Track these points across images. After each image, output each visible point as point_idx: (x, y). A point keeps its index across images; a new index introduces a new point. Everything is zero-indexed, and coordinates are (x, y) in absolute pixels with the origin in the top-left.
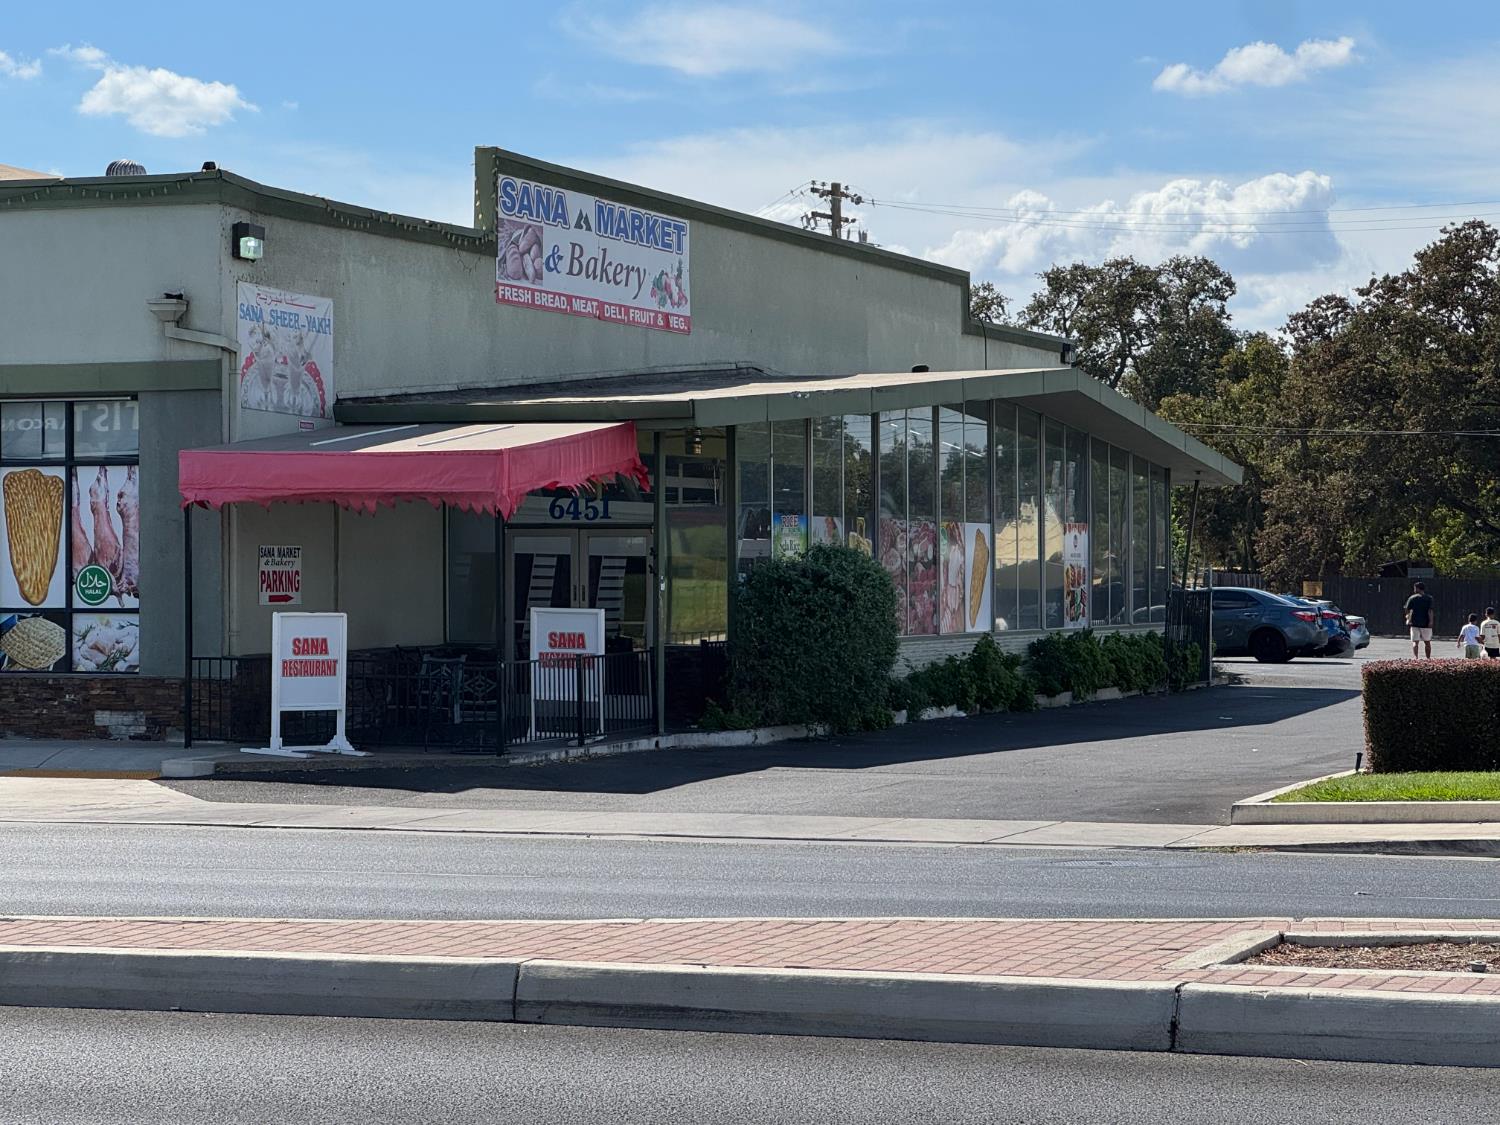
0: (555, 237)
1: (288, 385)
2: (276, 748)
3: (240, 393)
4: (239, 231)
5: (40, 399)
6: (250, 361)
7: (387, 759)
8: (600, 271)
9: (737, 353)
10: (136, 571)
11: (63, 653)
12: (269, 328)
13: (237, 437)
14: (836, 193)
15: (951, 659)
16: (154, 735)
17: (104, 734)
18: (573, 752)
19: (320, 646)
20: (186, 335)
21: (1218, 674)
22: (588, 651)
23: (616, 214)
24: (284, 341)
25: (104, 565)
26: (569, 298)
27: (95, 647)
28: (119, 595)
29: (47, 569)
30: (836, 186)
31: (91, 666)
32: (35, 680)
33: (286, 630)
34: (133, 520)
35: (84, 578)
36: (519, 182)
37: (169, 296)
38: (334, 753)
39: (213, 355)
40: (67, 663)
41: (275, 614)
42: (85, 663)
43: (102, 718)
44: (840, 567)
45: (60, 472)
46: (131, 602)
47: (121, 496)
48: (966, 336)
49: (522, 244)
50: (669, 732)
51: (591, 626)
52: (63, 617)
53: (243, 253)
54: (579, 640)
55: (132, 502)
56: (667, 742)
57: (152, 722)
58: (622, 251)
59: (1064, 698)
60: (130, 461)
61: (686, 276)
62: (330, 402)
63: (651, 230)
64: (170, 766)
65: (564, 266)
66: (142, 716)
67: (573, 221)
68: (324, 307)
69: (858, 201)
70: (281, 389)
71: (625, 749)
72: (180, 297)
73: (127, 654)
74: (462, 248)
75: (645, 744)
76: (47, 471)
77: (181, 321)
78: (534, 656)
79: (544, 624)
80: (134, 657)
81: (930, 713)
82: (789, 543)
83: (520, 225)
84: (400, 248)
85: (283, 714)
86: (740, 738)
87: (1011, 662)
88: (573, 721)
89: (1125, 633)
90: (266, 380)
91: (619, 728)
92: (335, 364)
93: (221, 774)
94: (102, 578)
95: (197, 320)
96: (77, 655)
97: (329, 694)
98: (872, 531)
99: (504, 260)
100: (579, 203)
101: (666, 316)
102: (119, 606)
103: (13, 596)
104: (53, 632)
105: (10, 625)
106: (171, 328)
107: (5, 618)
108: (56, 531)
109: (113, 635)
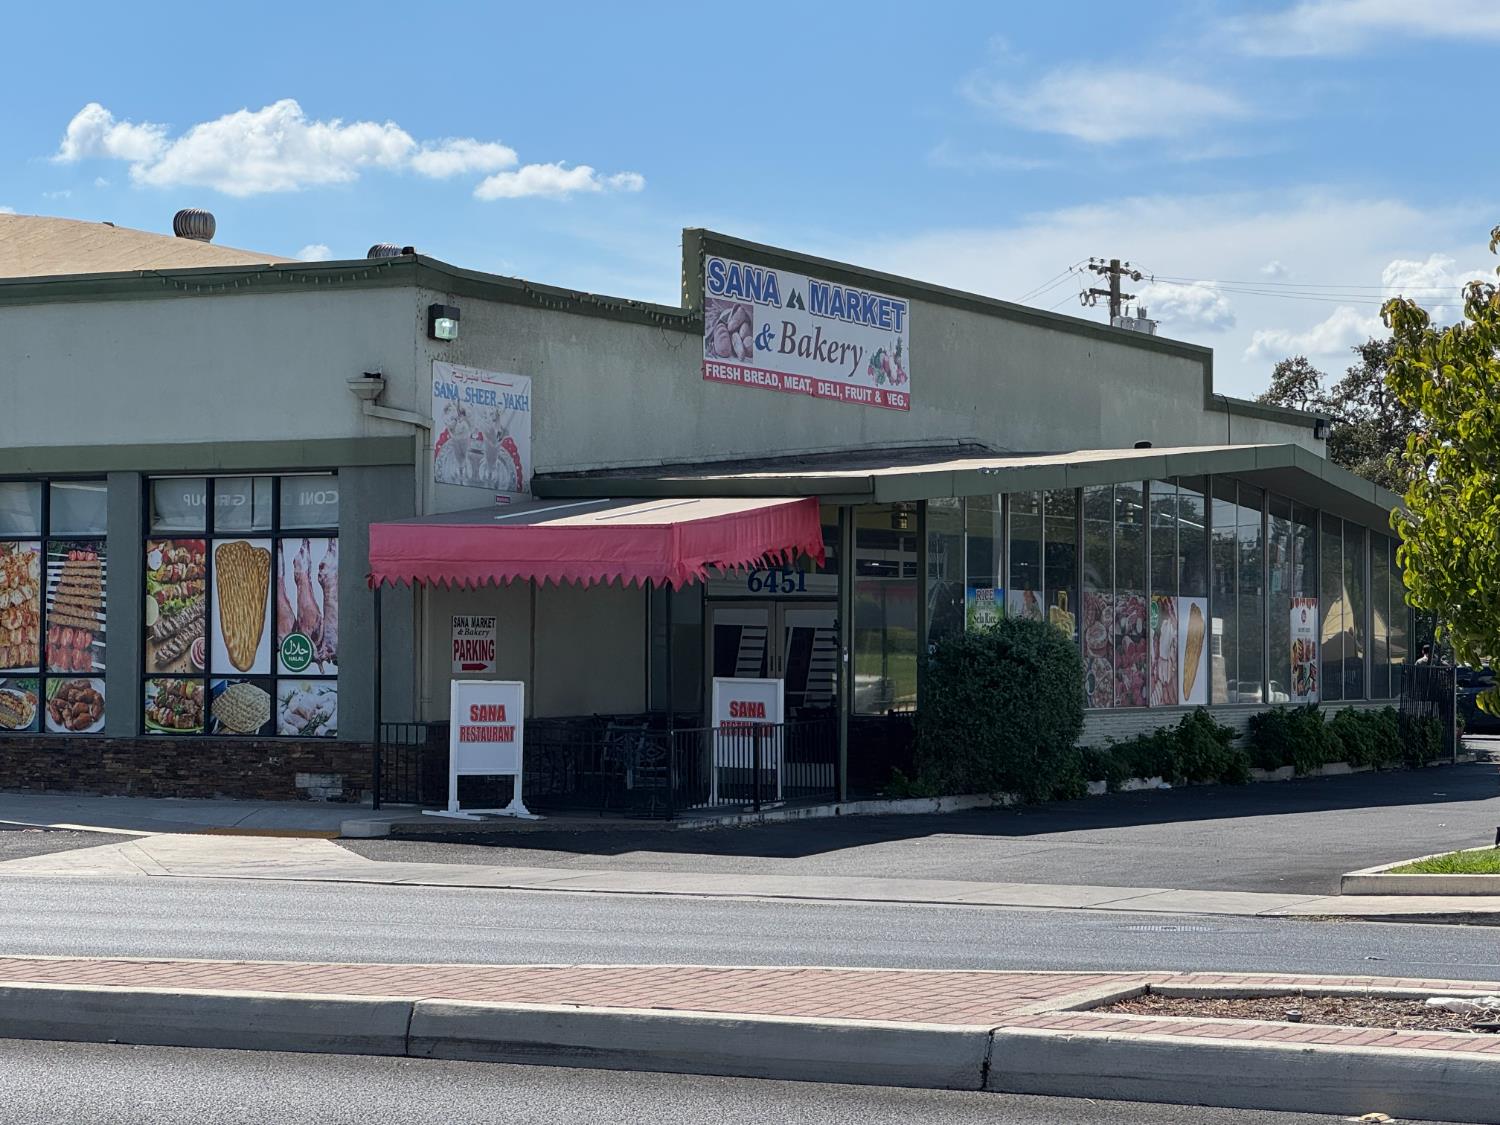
0: (765, 315)
1: (484, 460)
2: (454, 810)
3: (433, 465)
4: (435, 312)
5: (250, 474)
6: (444, 437)
7: (557, 822)
8: (815, 349)
9: (959, 429)
10: (335, 639)
11: (268, 718)
12: (464, 405)
13: (430, 511)
14: (1115, 269)
15: (1160, 732)
16: (348, 799)
17: (304, 795)
18: (746, 818)
19: (498, 712)
20: (382, 412)
21: (1464, 751)
22: (768, 719)
23: (831, 292)
24: (480, 418)
25: (307, 633)
26: (781, 376)
27: (298, 712)
28: (319, 662)
29: (254, 637)
30: (1115, 263)
31: (294, 730)
32: (242, 741)
33: (465, 696)
34: (333, 590)
35: (287, 646)
36: (727, 262)
37: (368, 375)
38: (512, 817)
39: (411, 431)
40: (272, 727)
41: (453, 681)
42: (288, 727)
43: (303, 780)
44: (1025, 640)
45: (267, 544)
46: (330, 669)
47: (322, 567)
48: (1209, 412)
49: (731, 323)
50: (851, 799)
51: (771, 695)
52: (269, 683)
53: (438, 334)
54: (758, 709)
55: (332, 573)
56: (848, 809)
57: (348, 785)
58: (837, 330)
59: (1285, 773)
60: (330, 534)
61: (905, 354)
62: (527, 476)
63: (868, 309)
64: (348, 827)
65: (775, 344)
67: (785, 300)
68: (521, 385)
69: (1137, 277)
70: (476, 465)
71: (802, 815)
72: (378, 376)
73: (327, 719)
74: (666, 327)
75: (824, 811)
76: (255, 543)
77: (378, 399)
78: (716, 724)
79: (725, 694)
80: (332, 723)
81: (1134, 784)
82: (982, 614)
83: (729, 305)
84: (602, 326)
85: (461, 779)
86: (922, 806)
87: (1226, 735)
88: (749, 787)
89: (1360, 708)
90: (461, 456)
91: (797, 795)
92: (533, 440)
93: (397, 834)
94: (304, 646)
95: (394, 397)
96: (281, 719)
97: (506, 759)
98: (1074, 605)
99: (711, 338)
100: (790, 282)
101: (884, 394)
102: (318, 673)
103: (221, 664)
104: (259, 697)
105: (220, 690)
106: (368, 406)
107: (215, 683)
108: (262, 601)
109: (313, 700)
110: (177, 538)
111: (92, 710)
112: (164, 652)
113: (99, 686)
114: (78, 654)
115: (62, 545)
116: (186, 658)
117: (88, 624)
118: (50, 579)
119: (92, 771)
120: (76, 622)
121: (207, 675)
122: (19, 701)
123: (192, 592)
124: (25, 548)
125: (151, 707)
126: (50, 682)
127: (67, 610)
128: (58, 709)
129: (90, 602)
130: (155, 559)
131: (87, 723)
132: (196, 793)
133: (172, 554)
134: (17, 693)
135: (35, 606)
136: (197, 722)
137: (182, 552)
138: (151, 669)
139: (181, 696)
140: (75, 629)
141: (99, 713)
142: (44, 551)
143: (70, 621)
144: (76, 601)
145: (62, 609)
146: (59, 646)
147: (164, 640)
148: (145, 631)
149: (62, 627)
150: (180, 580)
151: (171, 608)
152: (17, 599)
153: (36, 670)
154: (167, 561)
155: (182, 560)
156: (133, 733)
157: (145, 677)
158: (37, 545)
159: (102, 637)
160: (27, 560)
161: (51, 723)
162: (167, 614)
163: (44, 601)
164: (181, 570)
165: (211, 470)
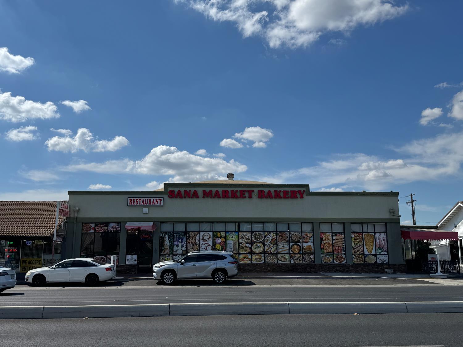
5: (368, 223)
10: (387, 249)
16: (395, 273)
17: (386, 273)
20: (394, 215)
25: (381, 248)
27: (381, 260)
28: (384, 252)
29: (372, 248)
34: (385, 241)
37: (390, 209)
39: (398, 218)
40: (376, 262)
42: (379, 262)
45: (373, 234)
46: (386, 253)
47: (383, 237)
52: (375, 255)
55: (385, 238)
60: (384, 233)
66: (392, 270)
72: (393, 209)
73: (386, 261)
76: (371, 234)
77: (394, 213)
95: (396, 212)
96: (378, 261)
102: (384, 254)
103: (366, 252)
104: (374, 258)
105: (366, 256)
106: (392, 214)
107: (365, 255)
108: (373, 242)
109: (383, 258)
110: (356, 233)
112: (355, 250)
113: (344, 256)
114: (340, 251)
115: (335, 233)
116: (359, 251)
117: (341, 246)
118: (333, 239)
119: (347, 269)
120: (339, 246)
121: (364, 254)
123: (360, 241)
124: (328, 234)
125: (354, 259)
126: (334, 255)
127: (337, 243)
128: (336, 259)
129: (341, 242)
130: (353, 236)
131: (342, 262)
134: (328, 257)
135: (331, 243)
136: (362, 261)
137: (358, 235)
138: (353, 253)
139: (359, 257)
140: (339, 247)
141: (344, 260)
142: (332, 234)
143: (338, 245)
144: (338, 242)
145: (335, 243)
146: (336, 249)
147: (355, 248)
148: (352, 247)
149: (336, 246)
150: (357, 239)
151: (356, 244)
152: (327, 242)
153: (332, 253)
154: (355, 236)
155: (358, 236)
156: (352, 263)
158: (331, 233)
159: (344, 248)
160: (329, 236)
161: (335, 262)
163: (333, 242)
164: (358, 237)
165: (362, 222)
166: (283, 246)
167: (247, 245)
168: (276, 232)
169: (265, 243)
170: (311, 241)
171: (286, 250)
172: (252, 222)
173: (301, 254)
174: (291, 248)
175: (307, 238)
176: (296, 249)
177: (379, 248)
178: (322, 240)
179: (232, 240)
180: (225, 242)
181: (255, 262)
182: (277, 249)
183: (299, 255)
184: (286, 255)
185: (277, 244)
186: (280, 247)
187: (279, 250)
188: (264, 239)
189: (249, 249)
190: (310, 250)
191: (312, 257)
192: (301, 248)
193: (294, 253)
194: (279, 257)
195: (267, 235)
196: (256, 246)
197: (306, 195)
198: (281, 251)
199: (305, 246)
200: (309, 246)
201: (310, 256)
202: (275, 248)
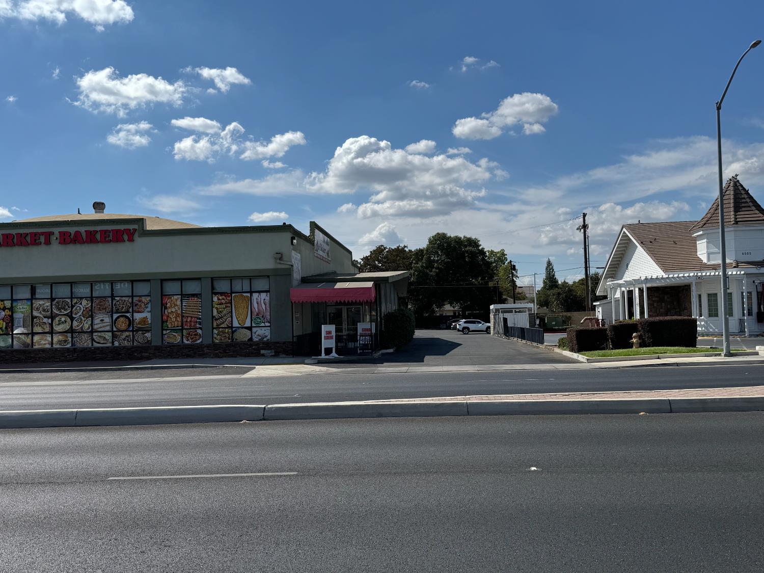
2: (323, 356)
3: (293, 275)
4: (293, 238)
5: (242, 278)
6: (294, 268)
10: (269, 317)
11: (250, 336)
12: (295, 261)
13: (294, 285)
16: (277, 355)
17: (263, 355)
19: (330, 332)
20: (282, 262)
22: (372, 332)
24: (296, 264)
25: (260, 316)
27: (258, 335)
28: (264, 323)
29: (245, 318)
31: (257, 340)
32: (244, 343)
33: (324, 329)
34: (268, 305)
35: (255, 319)
36: (313, 227)
37: (277, 253)
38: (333, 357)
39: (288, 267)
40: (251, 339)
41: (321, 325)
42: (255, 339)
43: (262, 352)
45: (249, 295)
47: (264, 300)
51: (371, 326)
52: (250, 328)
53: (293, 243)
54: (369, 330)
55: (267, 301)
57: (276, 352)
60: (267, 292)
62: (301, 278)
64: (306, 361)
66: (273, 351)
68: (300, 257)
70: (297, 275)
72: (280, 253)
73: (267, 336)
74: (309, 241)
76: (245, 294)
77: (281, 259)
78: (359, 334)
79: (360, 327)
80: (269, 337)
90: (295, 273)
92: (301, 269)
94: (260, 319)
95: (285, 258)
96: (254, 337)
97: (332, 343)
101: (328, 260)
102: (264, 325)
103: (236, 324)
104: (248, 332)
105: (235, 331)
106: (278, 261)
107: (234, 329)
108: (248, 308)
109: (263, 332)
110: (222, 294)
111: (197, 337)
112: (218, 322)
113: (199, 331)
114: (193, 324)
115: (187, 296)
116: (225, 323)
117: (195, 316)
118: (183, 305)
119: (200, 353)
120: (192, 315)
121: (232, 327)
122: (175, 336)
123: (226, 307)
124: (176, 297)
125: (215, 336)
126: (184, 331)
127: (189, 312)
128: (187, 337)
129: (196, 310)
130: (215, 299)
131: (196, 340)
132: (232, 356)
133: (220, 298)
134: (174, 334)
135: (179, 312)
136: (229, 339)
137: (223, 297)
138: (215, 326)
139: (223, 332)
140: (192, 317)
141: (200, 338)
142: (182, 298)
143: (190, 315)
144: (191, 310)
145: (187, 312)
146: (187, 321)
147: (218, 319)
148: (213, 317)
149: (188, 317)
150: (223, 304)
151: (220, 311)
152: (173, 310)
153: (181, 328)
154: (219, 299)
155: (223, 299)
156: (211, 342)
157: (213, 328)
158: (180, 296)
159: (200, 319)
160: (176, 300)
161: (185, 341)
162: (219, 312)
163: (182, 310)
164: (223, 301)
165: (231, 277)
166: (102, 320)
167: (45, 320)
168: (92, 298)
169: (74, 316)
170: (147, 310)
171: (107, 326)
172: (53, 283)
173: (130, 331)
174: (114, 322)
175: (141, 306)
176: (122, 324)
177: (257, 317)
178: (166, 308)
179: (22, 312)
180: (11, 317)
181: (58, 346)
182: (92, 325)
183: (127, 333)
184: (106, 333)
185: (92, 317)
186: (97, 321)
187: (95, 327)
188: (72, 309)
189: (48, 326)
190: (145, 324)
191: (148, 335)
192: (131, 322)
193: (119, 331)
194: (95, 337)
195: (76, 303)
196: (59, 321)
197: (139, 236)
198: (98, 328)
199: (138, 318)
200: (144, 318)
201: (145, 333)
202: (90, 323)
